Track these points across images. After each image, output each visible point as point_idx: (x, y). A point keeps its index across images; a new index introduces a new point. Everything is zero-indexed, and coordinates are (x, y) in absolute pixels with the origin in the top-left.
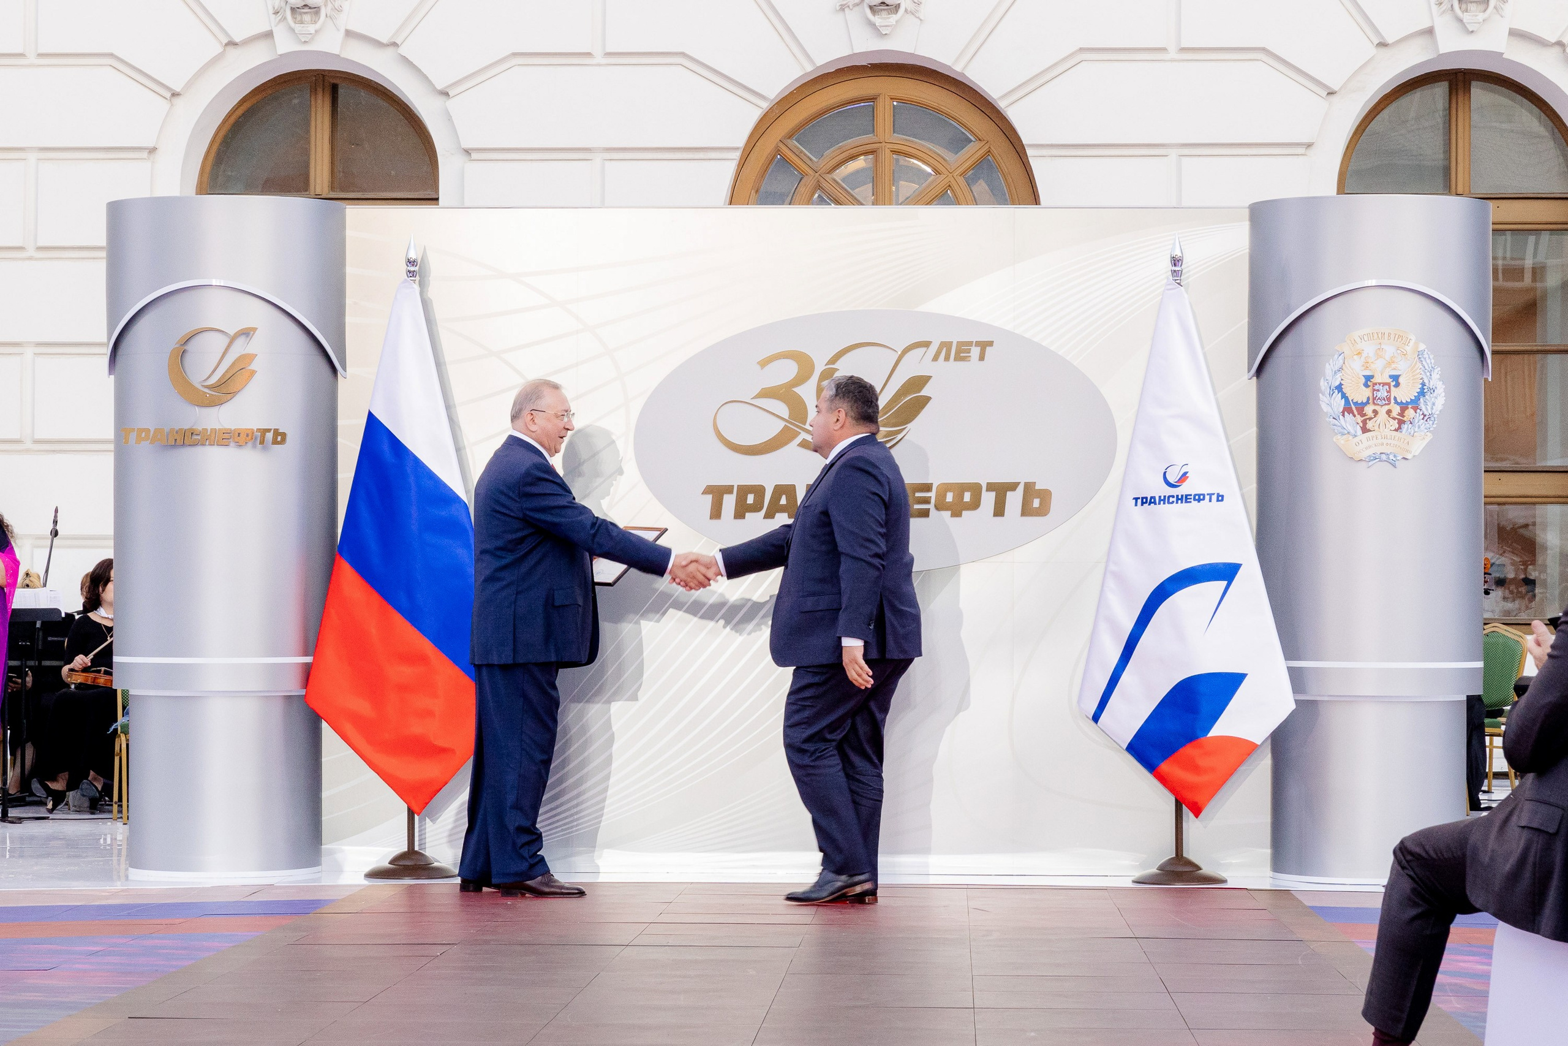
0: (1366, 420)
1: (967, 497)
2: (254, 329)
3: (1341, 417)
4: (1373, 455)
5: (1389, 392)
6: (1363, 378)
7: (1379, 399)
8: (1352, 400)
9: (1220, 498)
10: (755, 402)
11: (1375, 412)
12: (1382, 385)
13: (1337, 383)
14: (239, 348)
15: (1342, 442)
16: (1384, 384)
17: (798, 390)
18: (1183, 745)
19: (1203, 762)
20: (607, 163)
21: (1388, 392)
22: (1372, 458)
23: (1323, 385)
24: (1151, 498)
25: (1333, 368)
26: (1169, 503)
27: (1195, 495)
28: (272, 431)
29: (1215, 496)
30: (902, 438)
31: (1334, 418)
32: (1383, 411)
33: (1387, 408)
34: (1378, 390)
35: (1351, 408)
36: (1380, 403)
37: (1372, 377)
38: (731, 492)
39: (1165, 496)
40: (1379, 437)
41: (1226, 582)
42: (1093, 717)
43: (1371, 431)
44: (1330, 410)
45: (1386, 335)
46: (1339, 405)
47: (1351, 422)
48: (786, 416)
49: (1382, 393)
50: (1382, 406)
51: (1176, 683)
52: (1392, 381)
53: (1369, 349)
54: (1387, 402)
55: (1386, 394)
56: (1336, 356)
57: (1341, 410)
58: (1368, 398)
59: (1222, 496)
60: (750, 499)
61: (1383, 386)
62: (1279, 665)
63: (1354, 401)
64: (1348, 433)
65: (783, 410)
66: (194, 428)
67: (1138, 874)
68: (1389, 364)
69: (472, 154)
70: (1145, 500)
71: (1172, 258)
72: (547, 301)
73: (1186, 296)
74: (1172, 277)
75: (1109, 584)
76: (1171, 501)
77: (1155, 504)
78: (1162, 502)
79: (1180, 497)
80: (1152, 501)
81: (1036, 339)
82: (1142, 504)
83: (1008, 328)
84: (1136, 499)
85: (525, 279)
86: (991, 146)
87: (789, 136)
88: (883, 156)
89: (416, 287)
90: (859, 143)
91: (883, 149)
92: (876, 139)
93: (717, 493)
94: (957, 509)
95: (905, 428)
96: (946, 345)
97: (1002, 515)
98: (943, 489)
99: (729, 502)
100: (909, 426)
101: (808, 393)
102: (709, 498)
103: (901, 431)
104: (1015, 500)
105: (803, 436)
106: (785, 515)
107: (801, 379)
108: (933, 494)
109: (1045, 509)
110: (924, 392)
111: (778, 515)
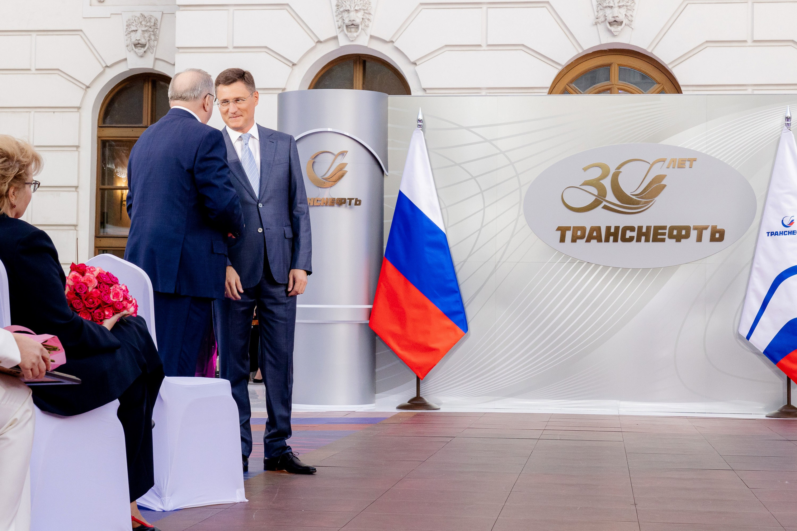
1: (684, 232)
2: (346, 152)
10: (581, 187)
14: (340, 161)
17: (601, 181)
18: (791, 351)
20: (488, 94)
24: (776, 232)
26: (785, 235)
28: (354, 199)
30: (652, 204)
38: (570, 230)
39: (782, 232)
42: (747, 337)
48: (597, 194)
51: (789, 321)
60: (579, 233)
65: (595, 192)
66: (318, 198)
67: (767, 413)
69: (427, 91)
70: (772, 233)
71: (786, 117)
72: (484, 140)
73: (793, 135)
74: (785, 127)
75: (755, 273)
76: (785, 234)
77: (778, 235)
78: (781, 234)
79: (790, 232)
80: (776, 234)
81: (717, 157)
82: (771, 235)
83: (703, 152)
84: (768, 233)
85: (472, 129)
86: (664, 86)
87: (571, 82)
88: (614, 91)
89: (422, 132)
90: (603, 85)
91: (614, 88)
92: (611, 83)
93: (563, 230)
94: (679, 238)
95: (654, 200)
96: (673, 161)
97: (701, 241)
98: (672, 228)
99: (569, 235)
100: (656, 199)
101: (607, 183)
102: (559, 232)
103: (652, 201)
104: (707, 234)
105: (604, 203)
106: (595, 241)
107: (604, 176)
108: (667, 231)
109: (721, 239)
110: (663, 183)
111: (592, 241)
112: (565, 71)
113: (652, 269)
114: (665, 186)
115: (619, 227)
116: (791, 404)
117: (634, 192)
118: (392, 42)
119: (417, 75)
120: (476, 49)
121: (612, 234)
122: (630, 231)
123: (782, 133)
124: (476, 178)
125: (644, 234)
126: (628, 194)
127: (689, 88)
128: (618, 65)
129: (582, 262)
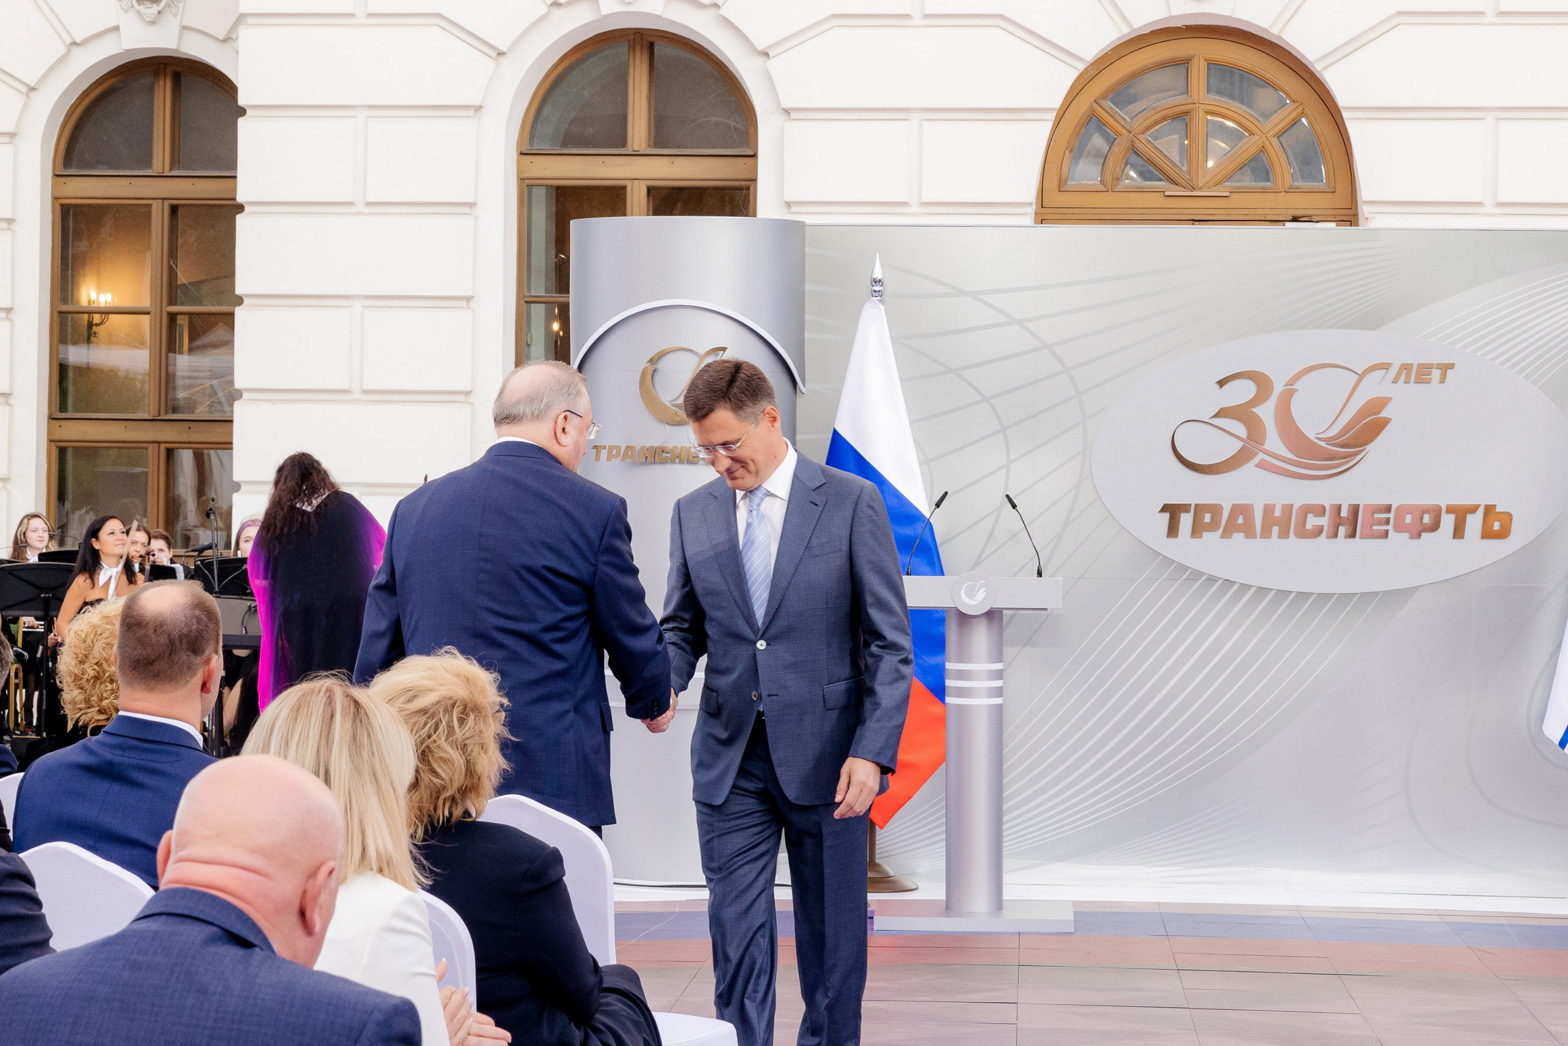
1: (1427, 519)
2: (724, 349)
10: (1214, 422)
17: (1257, 410)
20: (925, 123)
30: (1361, 459)
38: (1189, 511)
42: (1560, 742)
48: (1245, 439)
60: (1207, 518)
65: (1240, 429)
69: (791, 114)
72: (1005, 319)
81: (1497, 362)
83: (1467, 351)
85: (984, 297)
86: (1305, 108)
87: (1104, 96)
88: (1197, 117)
89: (881, 306)
90: (1174, 104)
91: (1197, 110)
92: (1190, 100)
93: (1173, 511)
94: (1416, 531)
95: (1364, 449)
96: (1406, 367)
97: (1462, 537)
98: (1402, 510)
99: (1187, 520)
100: (1369, 447)
101: (1267, 413)
102: (1166, 516)
103: (1361, 452)
104: (1474, 523)
105: (1261, 456)
106: (1242, 535)
107: (1259, 399)
108: (1392, 516)
109: (1504, 533)
110: (1384, 414)
111: (1235, 535)
112: (1093, 73)
113: (1358, 596)
115: (1292, 505)
117: (1322, 433)
118: (716, 5)
119: (769, 78)
120: (899, 24)
121: (1276, 522)
122: (1315, 516)
124: (991, 401)
125: (1345, 522)
126: (1312, 436)
127: (1360, 114)
128: (1206, 60)
129: (1212, 579)
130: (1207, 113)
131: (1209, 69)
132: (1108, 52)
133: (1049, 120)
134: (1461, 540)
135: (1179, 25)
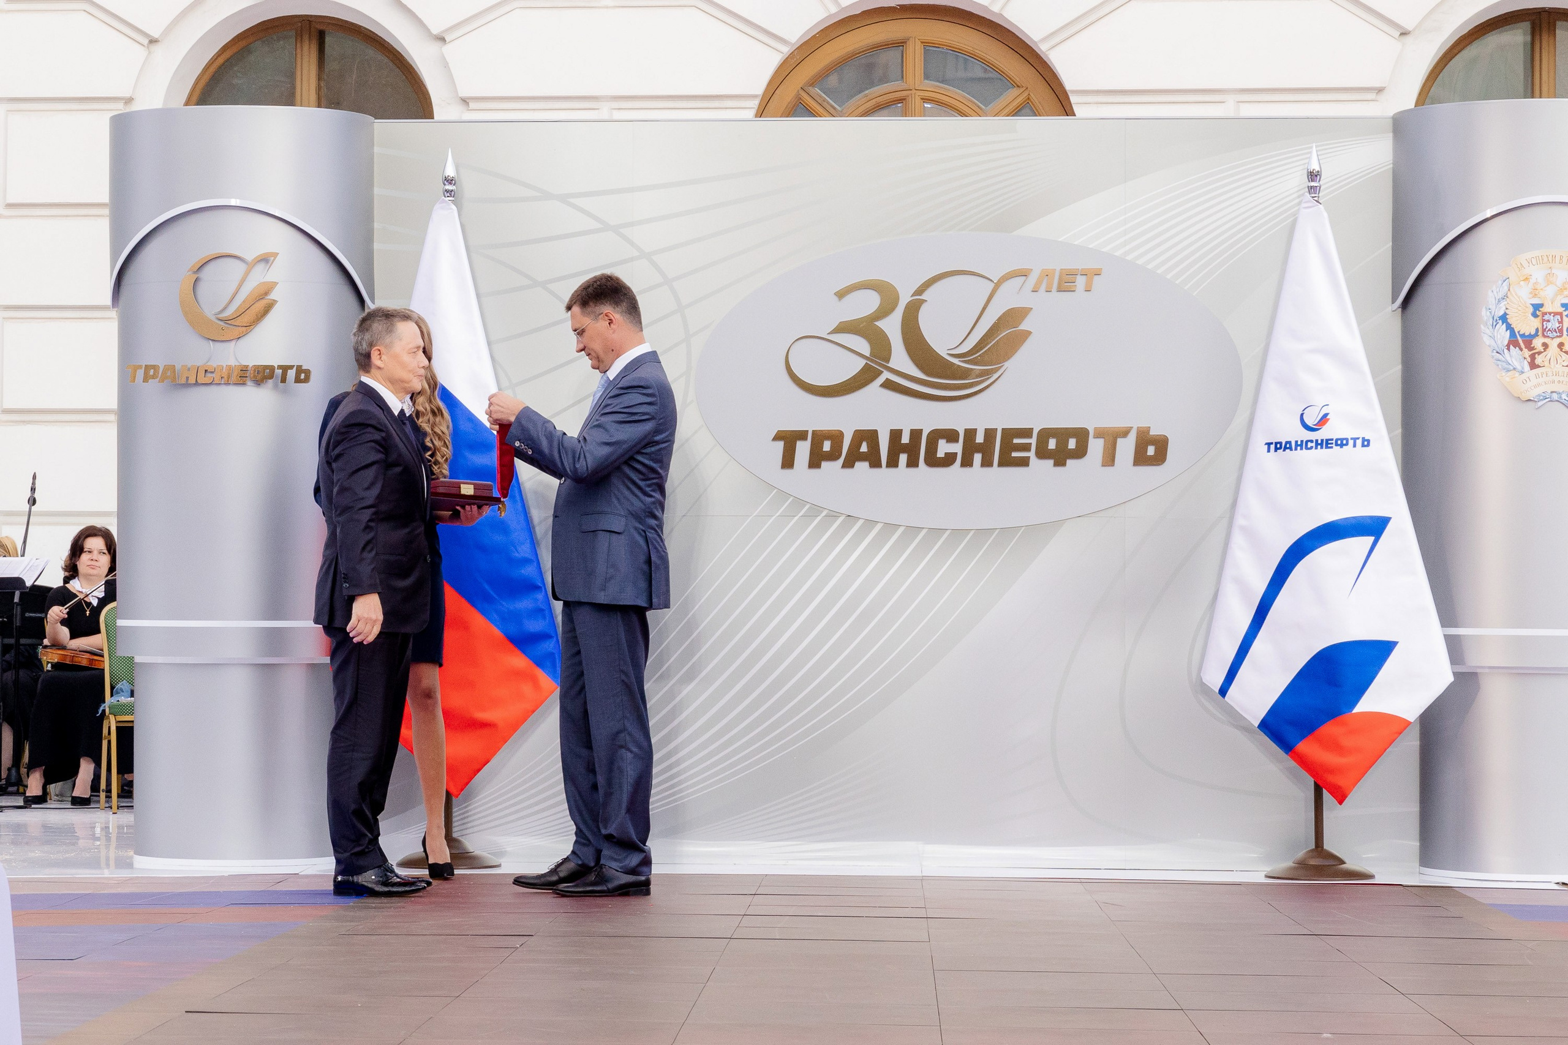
0: (1535, 354)
1: (1072, 444)
2: (275, 255)
3: (1506, 351)
4: (1543, 394)
5: (1561, 322)
6: (1531, 307)
7: (1549, 330)
8: (1519, 332)
9: (1366, 443)
10: (831, 337)
11: (1546, 346)
12: (1552, 314)
13: (1501, 313)
14: (259, 277)
15: (1508, 379)
16: (1556, 314)
17: (879, 324)
18: (1323, 722)
19: (1347, 742)
21: (1559, 323)
22: (1541, 398)
23: (1485, 314)
24: (1287, 443)
25: (1496, 296)
26: (1307, 448)
27: (1337, 440)
28: (295, 367)
29: (1361, 439)
30: (998, 377)
31: (1497, 352)
32: (1553, 344)
33: (1558, 340)
34: (1548, 321)
35: (1517, 341)
36: (1551, 335)
37: (1542, 305)
38: (805, 438)
39: (1302, 441)
40: (1550, 374)
41: (1374, 538)
42: (1220, 690)
43: (1540, 367)
44: (1493, 343)
45: (1558, 259)
46: (1503, 337)
47: (1517, 357)
48: (868, 356)
49: (1554, 324)
50: (1553, 338)
51: (1315, 653)
52: (1565, 311)
53: (1538, 274)
54: (1558, 334)
55: (1558, 325)
56: (1500, 282)
57: (1506, 342)
58: (1537, 330)
59: (1368, 441)
60: (827, 446)
61: (1554, 316)
62: (1435, 633)
63: (1521, 333)
64: (1514, 369)
65: (864, 347)
66: (209, 364)
67: (1268, 869)
68: (1561, 290)
69: (471, 103)
70: (1278, 446)
71: (1308, 172)
72: (599, 226)
73: (1325, 214)
74: (1308, 194)
75: (1238, 540)
76: (1309, 446)
77: (1291, 450)
78: (1299, 448)
79: (1319, 442)
80: (1287, 446)
81: (1150, 267)
82: (1276, 449)
83: (1118, 254)
84: (1269, 444)
85: (572, 200)
86: (1032, 95)
87: (812, 83)
88: (913, 105)
89: (454, 207)
90: (887, 91)
91: (913, 96)
92: (905, 86)
93: (789, 440)
94: (1060, 458)
95: (1002, 366)
96: (1047, 274)
97: (1113, 464)
98: (1045, 434)
99: (803, 449)
100: (1007, 364)
101: (892, 326)
103: (996, 370)
104: (1126, 448)
105: (886, 375)
106: (866, 464)
107: (884, 311)
108: (1033, 441)
109: (1160, 458)
110: (1023, 327)
111: (858, 464)
112: (798, 58)
113: (997, 531)
114: (1030, 333)
115: (920, 431)
116: (1325, 847)
117: (957, 349)
121: (905, 449)
122: (947, 442)
123: (1299, 209)
125: (979, 448)
126: (942, 352)
127: (1089, 99)
128: (922, 42)
129: (833, 515)
130: (925, 100)
131: (926, 52)
132: (818, 33)
133: (752, 108)
134: (1112, 468)
135: (893, 5)
